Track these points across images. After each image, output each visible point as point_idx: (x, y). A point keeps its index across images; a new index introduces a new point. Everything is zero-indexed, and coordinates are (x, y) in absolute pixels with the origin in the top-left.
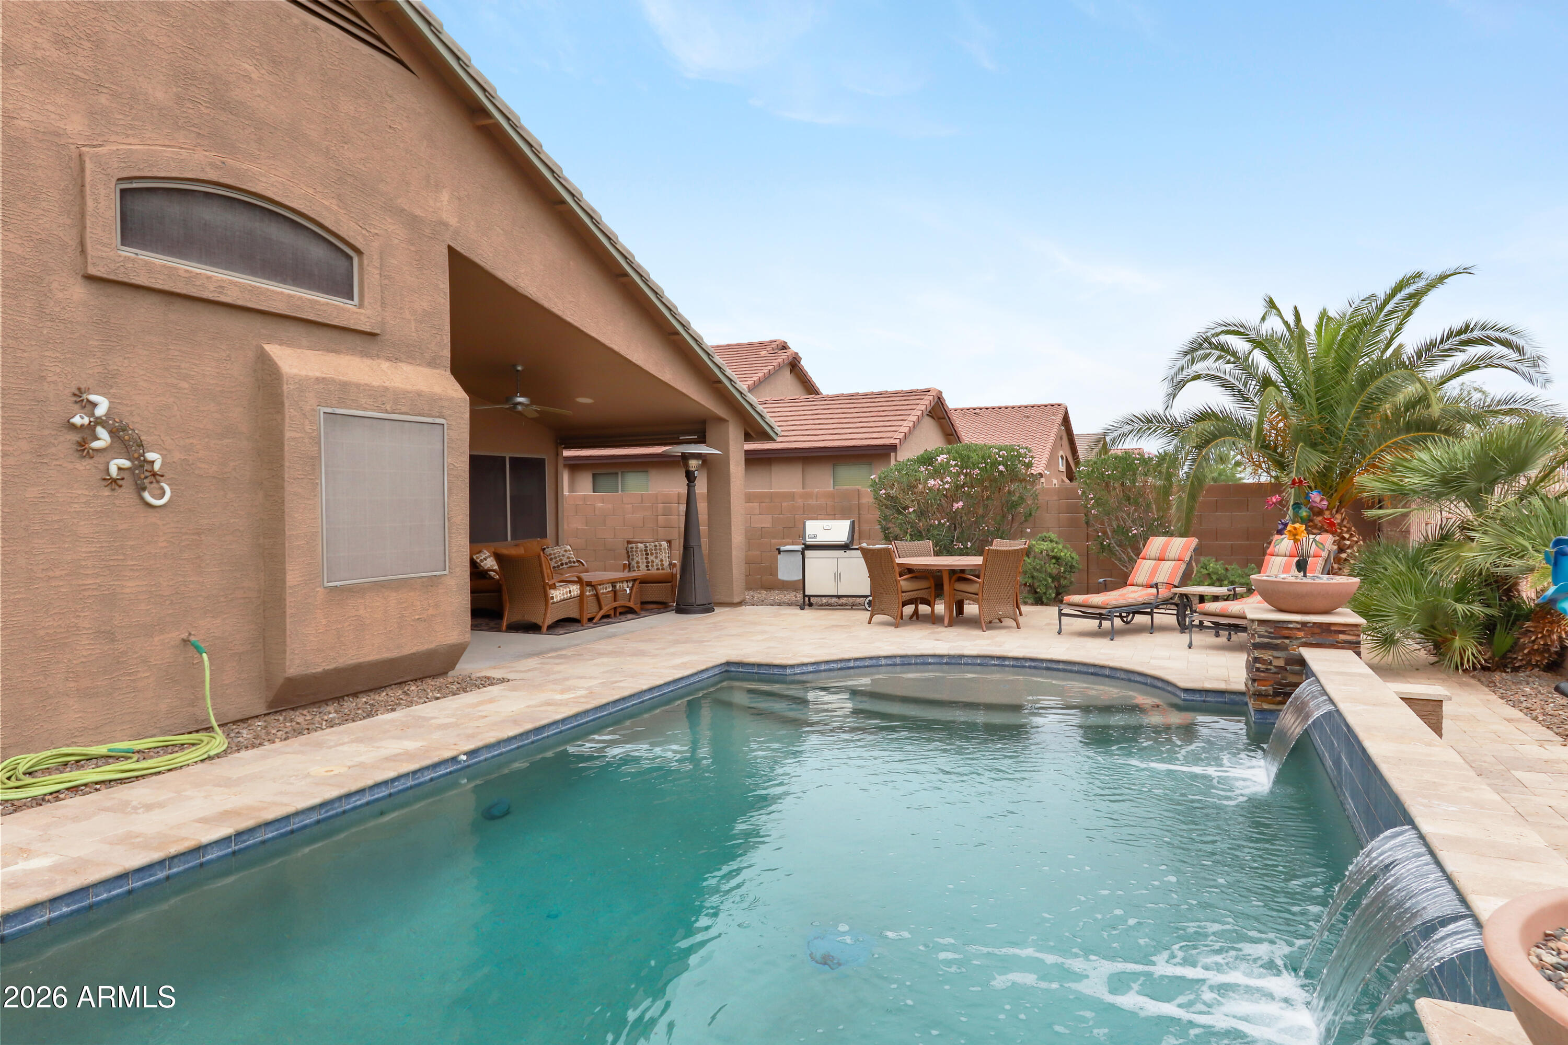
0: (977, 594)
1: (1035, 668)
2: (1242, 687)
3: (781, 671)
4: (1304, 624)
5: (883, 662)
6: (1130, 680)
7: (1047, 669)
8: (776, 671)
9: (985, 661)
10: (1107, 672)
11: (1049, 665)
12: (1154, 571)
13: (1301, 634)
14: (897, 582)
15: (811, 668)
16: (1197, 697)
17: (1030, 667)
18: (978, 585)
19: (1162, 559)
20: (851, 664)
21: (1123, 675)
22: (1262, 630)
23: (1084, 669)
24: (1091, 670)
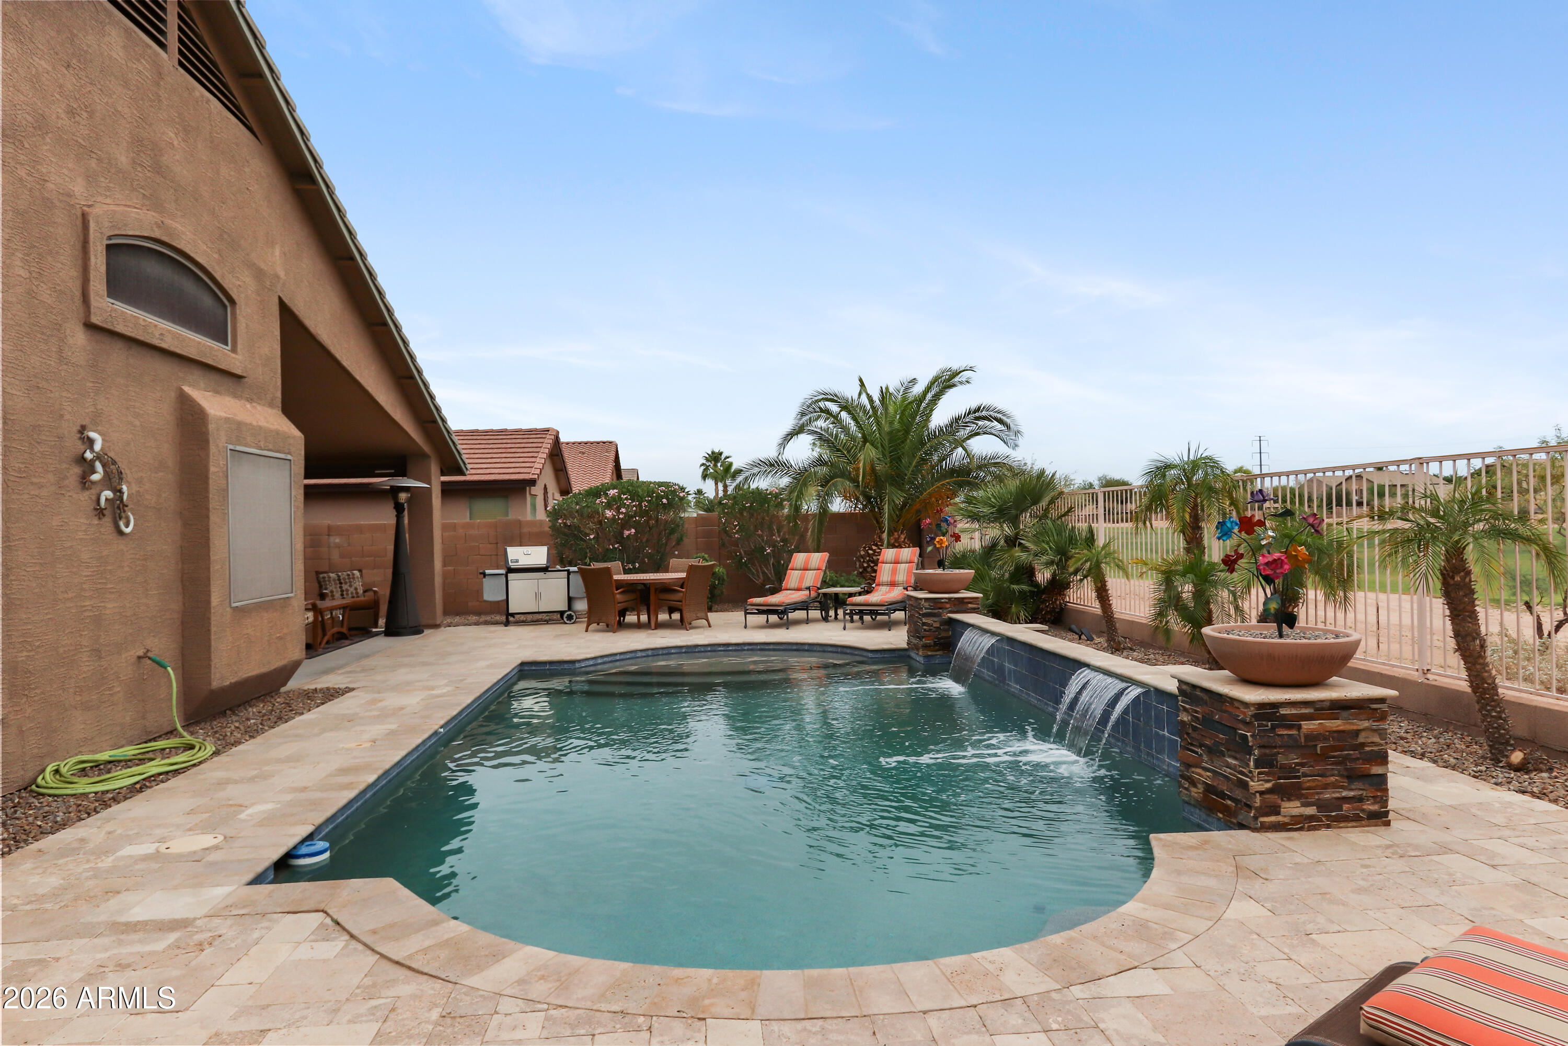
0: (681, 601)
1: (752, 650)
2: (905, 646)
3: (571, 666)
4: (950, 599)
5: (639, 654)
6: (824, 651)
7: (761, 650)
8: (566, 666)
9: (714, 648)
10: (806, 647)
11: (762, 647)
12: (802, 579)
13: (948, 606)
14: (614, 595)
15: (591, 662)
16: (879, 655)
17: (748, 650)
18: (682, 594)
19: (806, 569)
20: (618, 657)
21: (818, 648)
22: (926, 605)
23: (790, 647)
24: (795, 647)
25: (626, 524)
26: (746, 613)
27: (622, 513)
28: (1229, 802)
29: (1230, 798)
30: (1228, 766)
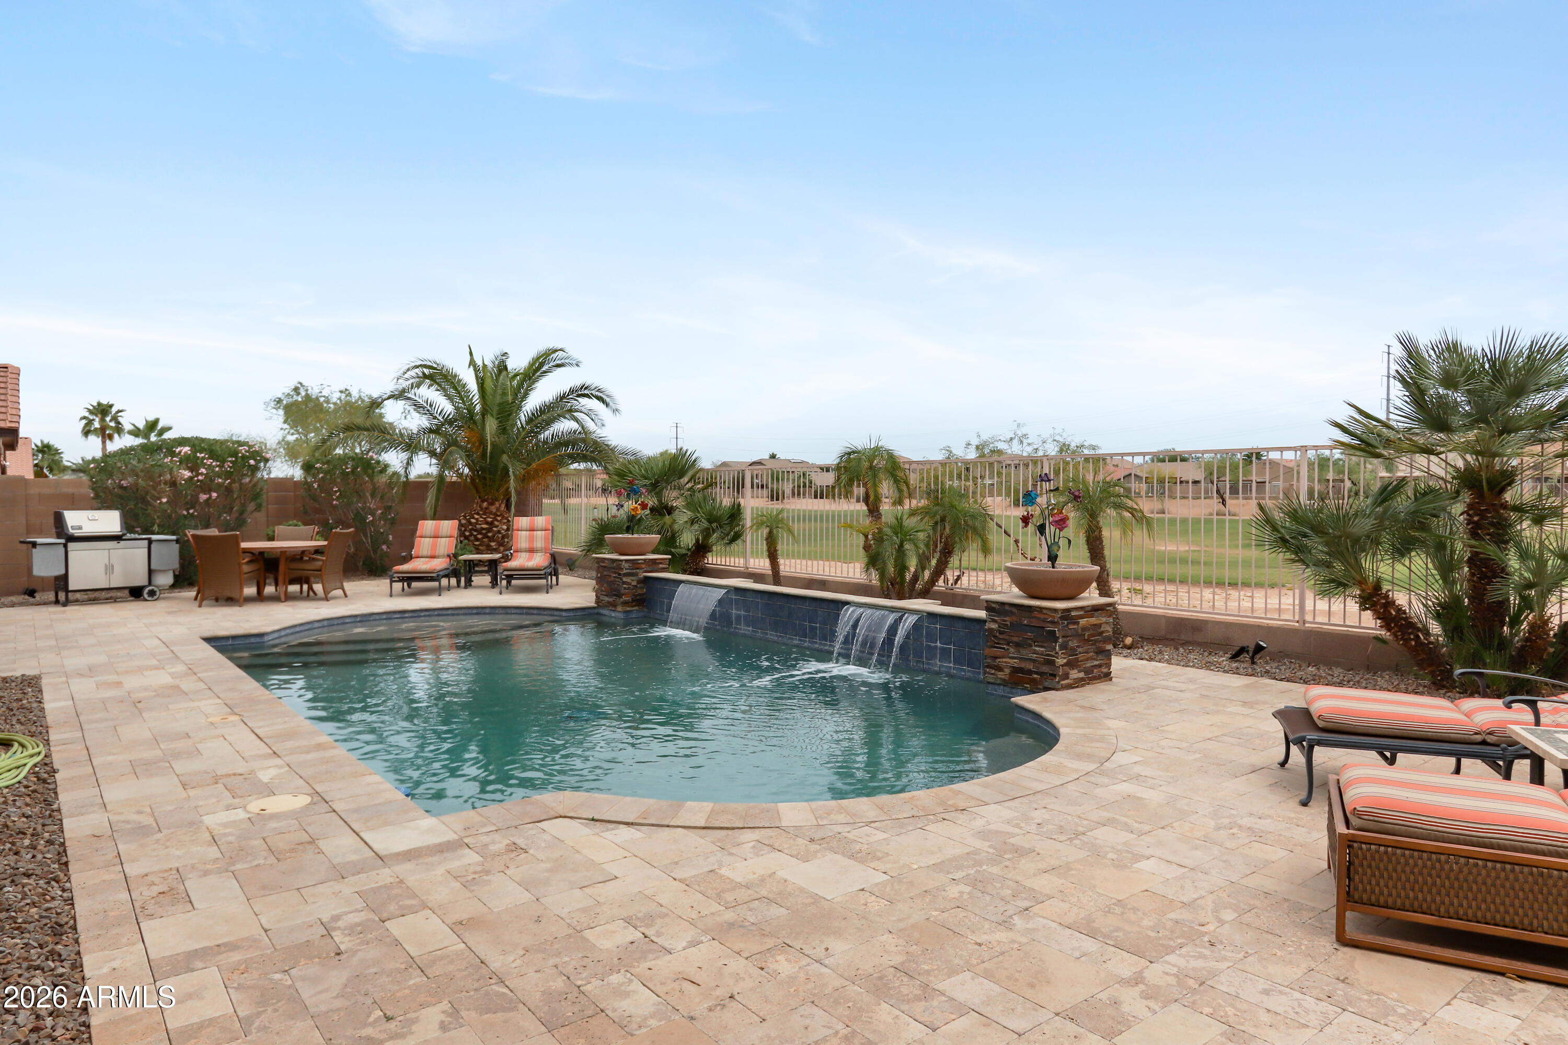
1: (429, 616)
2: (593, 604)
3: (258, 640)
4: (645, 560)
5: (317, 625)
6: (507, 614)
7: (439, 615)
8: (253, 640)
9: (390, 616)
10: (487, 611)
11: (440, 612)
13: (644, 566)
15: (276, 635)
16: (571, 614)
17: (425, 616)
18: (320, 563)
19: (436, 537)
20: (297, 629)
23: (470, 611)
24: (475, 611)
25: (206, 486)
26: (392, 582)
27: (202, 474)
28: (1035, 676)
29: (1036, 673)
30: (1035, 652)
